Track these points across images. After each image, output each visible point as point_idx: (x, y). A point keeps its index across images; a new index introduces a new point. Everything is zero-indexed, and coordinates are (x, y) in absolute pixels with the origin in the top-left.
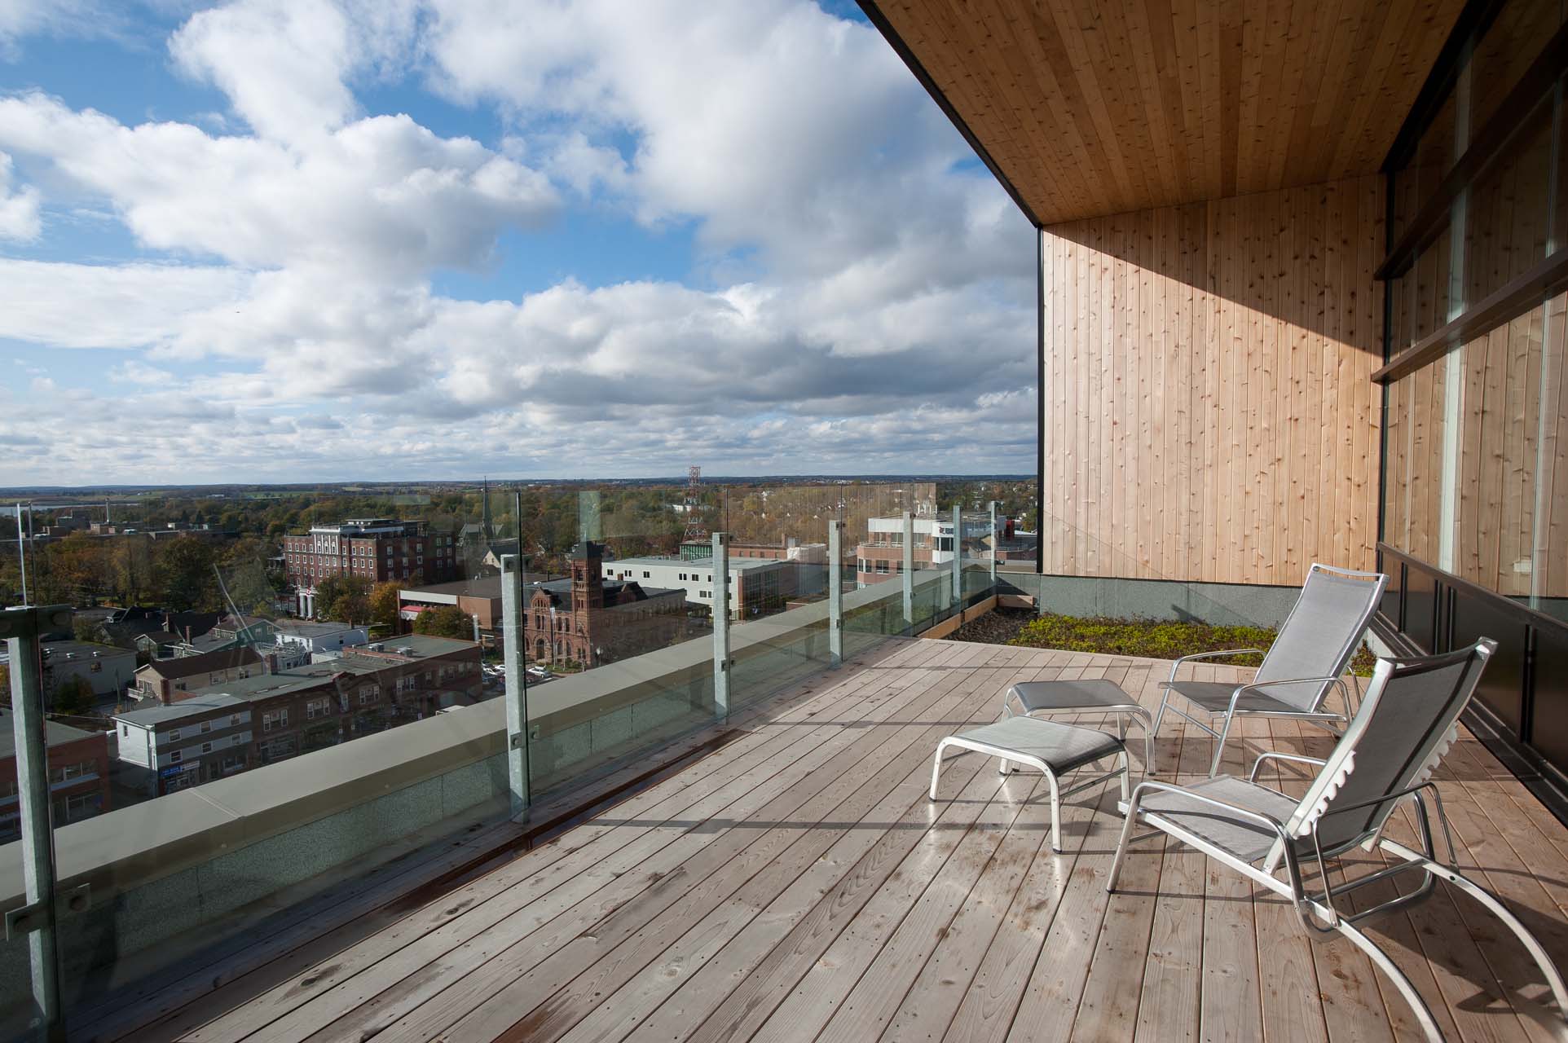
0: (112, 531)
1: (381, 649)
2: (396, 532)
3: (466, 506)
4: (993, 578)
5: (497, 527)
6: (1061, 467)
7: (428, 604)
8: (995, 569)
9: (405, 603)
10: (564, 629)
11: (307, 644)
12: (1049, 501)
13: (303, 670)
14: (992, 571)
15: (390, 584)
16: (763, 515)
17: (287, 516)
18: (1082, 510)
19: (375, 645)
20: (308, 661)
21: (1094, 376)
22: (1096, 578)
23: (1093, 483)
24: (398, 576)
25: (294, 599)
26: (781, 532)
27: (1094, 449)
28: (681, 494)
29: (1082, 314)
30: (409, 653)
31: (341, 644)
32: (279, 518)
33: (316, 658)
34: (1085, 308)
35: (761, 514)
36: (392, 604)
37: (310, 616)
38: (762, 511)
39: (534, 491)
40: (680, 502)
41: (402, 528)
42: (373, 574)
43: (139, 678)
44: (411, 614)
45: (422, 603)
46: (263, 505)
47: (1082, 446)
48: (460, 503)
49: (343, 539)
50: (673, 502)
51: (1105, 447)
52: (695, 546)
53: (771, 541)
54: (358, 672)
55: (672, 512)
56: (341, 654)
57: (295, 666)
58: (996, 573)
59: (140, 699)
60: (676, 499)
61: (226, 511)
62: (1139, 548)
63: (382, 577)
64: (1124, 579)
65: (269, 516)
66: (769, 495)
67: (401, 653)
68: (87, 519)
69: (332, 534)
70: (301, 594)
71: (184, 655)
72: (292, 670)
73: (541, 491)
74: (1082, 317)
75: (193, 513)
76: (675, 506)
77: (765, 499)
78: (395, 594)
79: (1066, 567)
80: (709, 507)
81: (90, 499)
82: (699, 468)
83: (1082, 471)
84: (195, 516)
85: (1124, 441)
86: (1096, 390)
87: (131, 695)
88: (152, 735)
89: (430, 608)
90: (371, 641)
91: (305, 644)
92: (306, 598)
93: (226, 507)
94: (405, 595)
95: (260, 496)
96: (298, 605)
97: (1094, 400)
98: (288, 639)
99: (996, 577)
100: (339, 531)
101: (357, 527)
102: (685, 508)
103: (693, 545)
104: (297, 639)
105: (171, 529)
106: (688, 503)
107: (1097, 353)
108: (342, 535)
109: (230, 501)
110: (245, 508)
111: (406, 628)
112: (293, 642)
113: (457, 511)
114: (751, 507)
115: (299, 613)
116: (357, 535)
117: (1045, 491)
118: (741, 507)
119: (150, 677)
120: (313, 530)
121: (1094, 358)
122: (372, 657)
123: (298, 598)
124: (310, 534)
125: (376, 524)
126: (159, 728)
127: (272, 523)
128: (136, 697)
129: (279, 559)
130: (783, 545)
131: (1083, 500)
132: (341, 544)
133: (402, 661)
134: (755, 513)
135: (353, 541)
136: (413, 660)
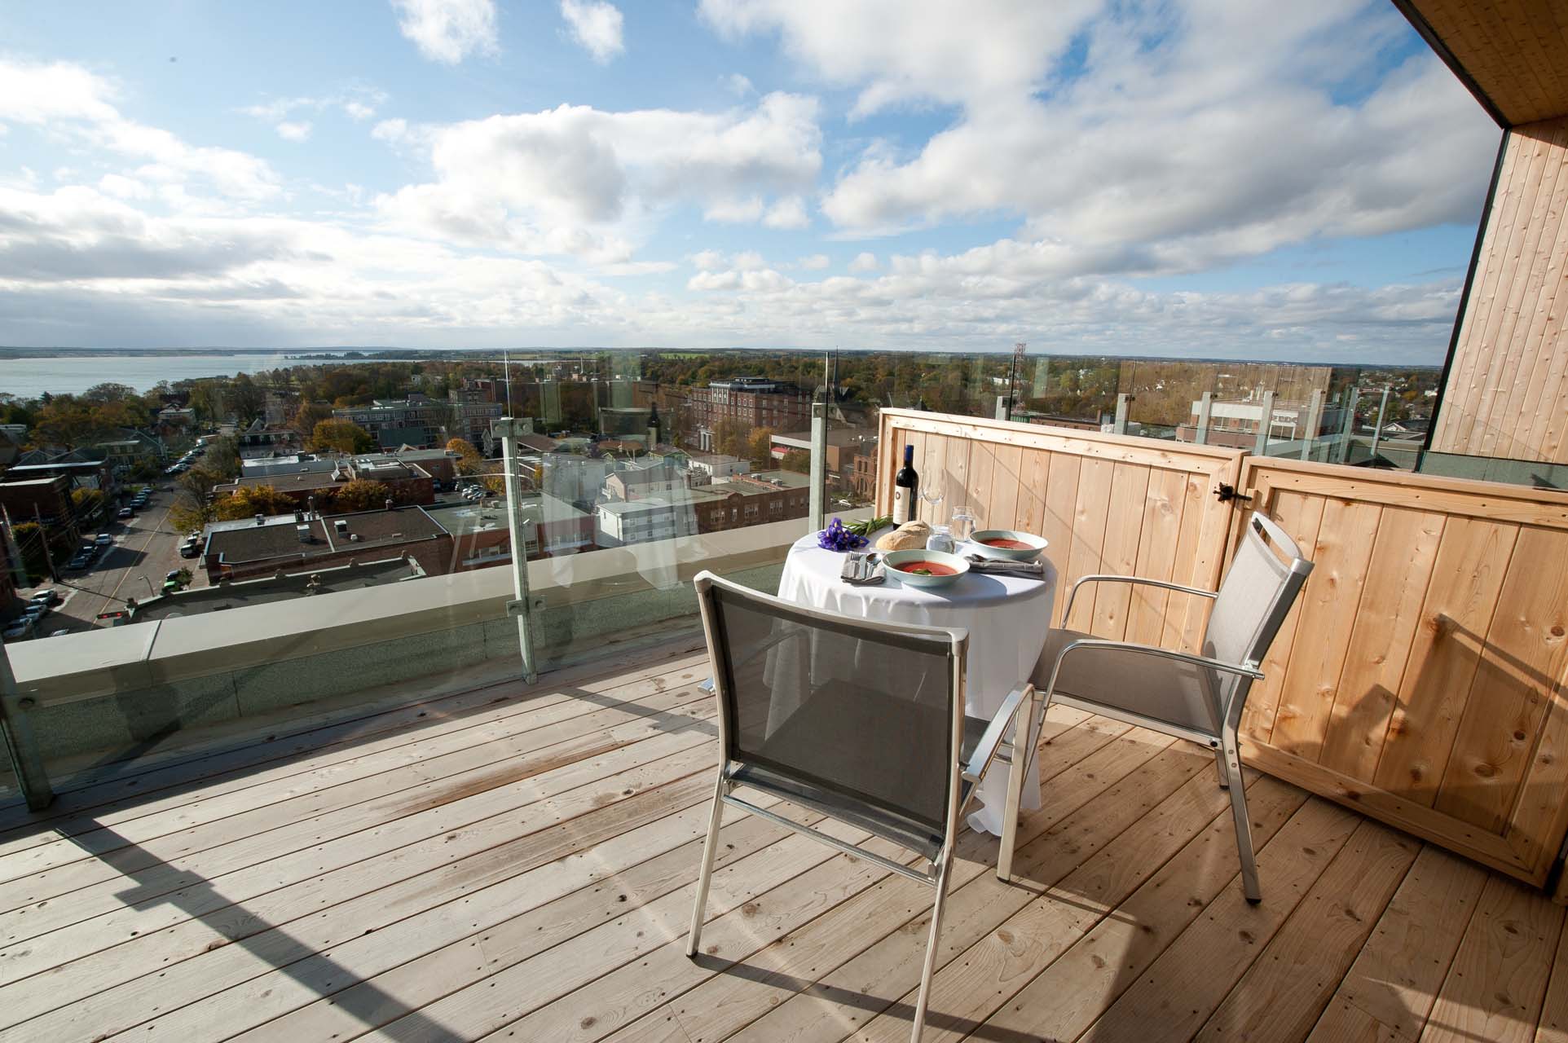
0: (584, 379)
1: (759, 478)
2: (769, 389)
3: (819, 370)
4: (1372, 453)
5: (843, 388)
6: (1473, 359)
7: (791, 447)
8: (1377, 445)
9: (775, 445)
10: (863, 470)
11: (708, 469)
12: (1452, 388)
13: (707, 488)
14: (1374, 447)
15: (765, 429)
16: (1079, 391)
17: (690, 373)
18: (1487, 398)
19: (756, 475)
20: (709, 483)
21: (1536, 273)
22: (1490, 458)
23: (1508, 372)
24: (770, 424)
25: (696, 436)
26: (1097, 409)
27: (1516, 344)
28: (1002, 368)
29: (1538, 213)
30: (780, 484)
31: (731, 472)
32: (684, 374)
33: (715, 481)
34: (1543, 207)
35: (1077, 391)
36: (766, 446)
37: (707, 449)
38: (1078, 387)
39: (873, 360)
40: (999, 375)
41: (773, 386)
42: (752, 421)
43: (609, 482)
44: (778, 455)
45: (787, 446)
46: (672, 363)
47: (1503, 339)
48: (814, 367)
49: (732, 393)
50: (993, 375)
51: (1531, 340)
53: (1084, 416)
54: (745, 494)
55: (992, 384)
56: (731, 479)
57: (701, 485)
58: (1377, 448)
59: (609, 497)
60: (996, 372)
61: (650, 367)
62: (1547, 435)
63: (759, 424)
64: (1521, 461)
65: (678, 373)
66: (1087, 373)
67: (774, 484)
68: (569, 371)
69: (724, 388)
70: (702, 433)
71: (631, 469)
72: (699, 488)
73: (879, 360)
74: (1536, 217)
75: (629, 368)
76: (994, 379)
77: (1081, 377)
78: (768, 438)
79: (1456, 447)
80: (1027, 381)
81: (568, 356)
83: (1497, 363)
84: (630, 371)
85: (1556, 336)
86: (1535, 287)
87: (603, 493)
88: (620, 519)
89: (793, 451)
90: (752, 471)
91: (707, 470)
92: (705, 435)
93: (650, 365)
94: (775, 439)
95: (671, 356)
96: (700, 441)
97: (1530, 297)
98: (697, 464)
99: (1376, 452)
100: (729, 386)
101: (742, 383)
102: (1004, 381)
104: (702, 465)
105: (618, 379)
107: (1546, 252)
108: (731, 389)
109: (651, 360)
110: (661, 366)
111: (775, 465)
112: (700, 468)
113: (811, 374)
114: (1067, 384)
115: (700, 447)
116: (741, 390)
117: (1449, 379)
118: (1058, 383)
119: (614, 482)
120: (712, 384)
121: (1539, 260)
122: (755, 484)
123: (700, 435)
124: (709, 387)
125: (755, 382)
126: (624, 516)
127: (680, 377)
128: (606, 494)
129: (686, 405)
130: (1097, 421)
131: (1492, 389)
132: (730, 395)
133: (775, 489)
134: (1071, 389)
135: (739, 394)
136: (782, 489)
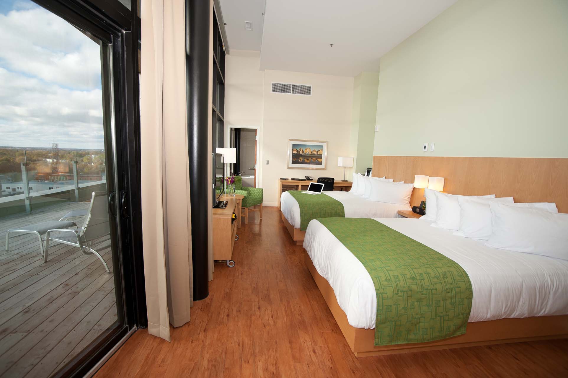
16: (93, 164)
28: (50, 155)
35: (91, 164)
38: (92, 162)
40: (49, 158)
50: (46, 158)
52: (57, 176)
60: (47, 157)
76: (47, 159)
77: (93, 158)
82: (58, 144)
103: (56, 176)
106: (55, 159)
114: (87, 161)
118: (82, 161)
134: (88, 163)
